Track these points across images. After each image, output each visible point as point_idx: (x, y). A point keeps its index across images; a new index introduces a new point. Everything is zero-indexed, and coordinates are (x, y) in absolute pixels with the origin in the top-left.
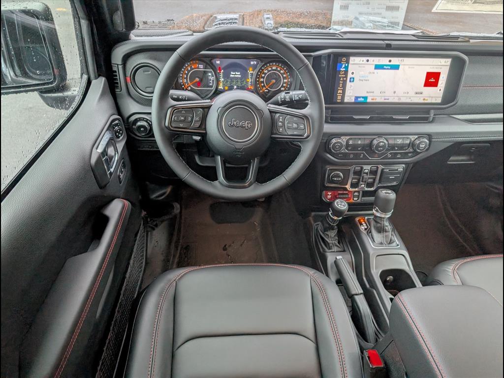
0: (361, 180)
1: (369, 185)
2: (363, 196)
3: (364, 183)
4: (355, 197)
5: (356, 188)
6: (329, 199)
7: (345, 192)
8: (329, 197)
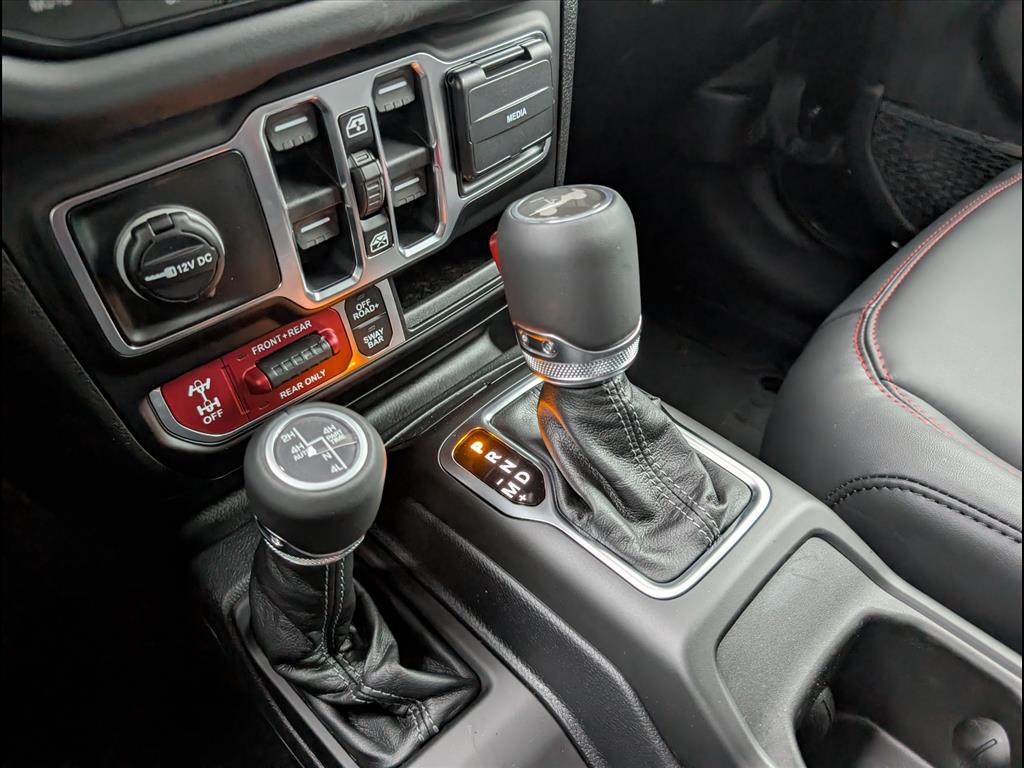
0: (351, 202)
1: (413, 219)
2: (406, 302)
3: (377, 221)
4: (366, 332)
5: (347, 274)
6: (212, 428)
7: (293, 332)
8: (210, 410)
